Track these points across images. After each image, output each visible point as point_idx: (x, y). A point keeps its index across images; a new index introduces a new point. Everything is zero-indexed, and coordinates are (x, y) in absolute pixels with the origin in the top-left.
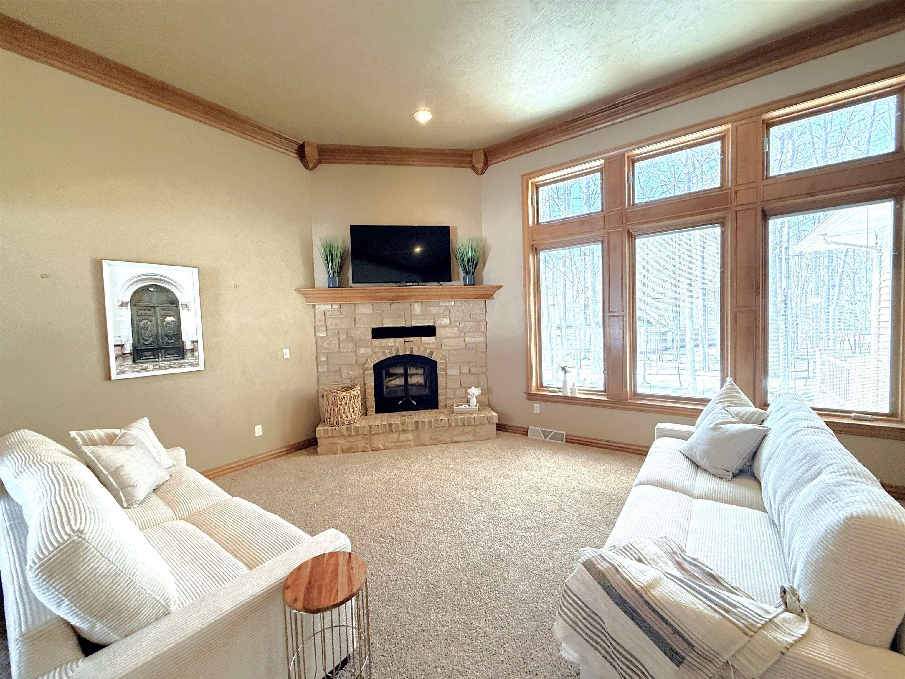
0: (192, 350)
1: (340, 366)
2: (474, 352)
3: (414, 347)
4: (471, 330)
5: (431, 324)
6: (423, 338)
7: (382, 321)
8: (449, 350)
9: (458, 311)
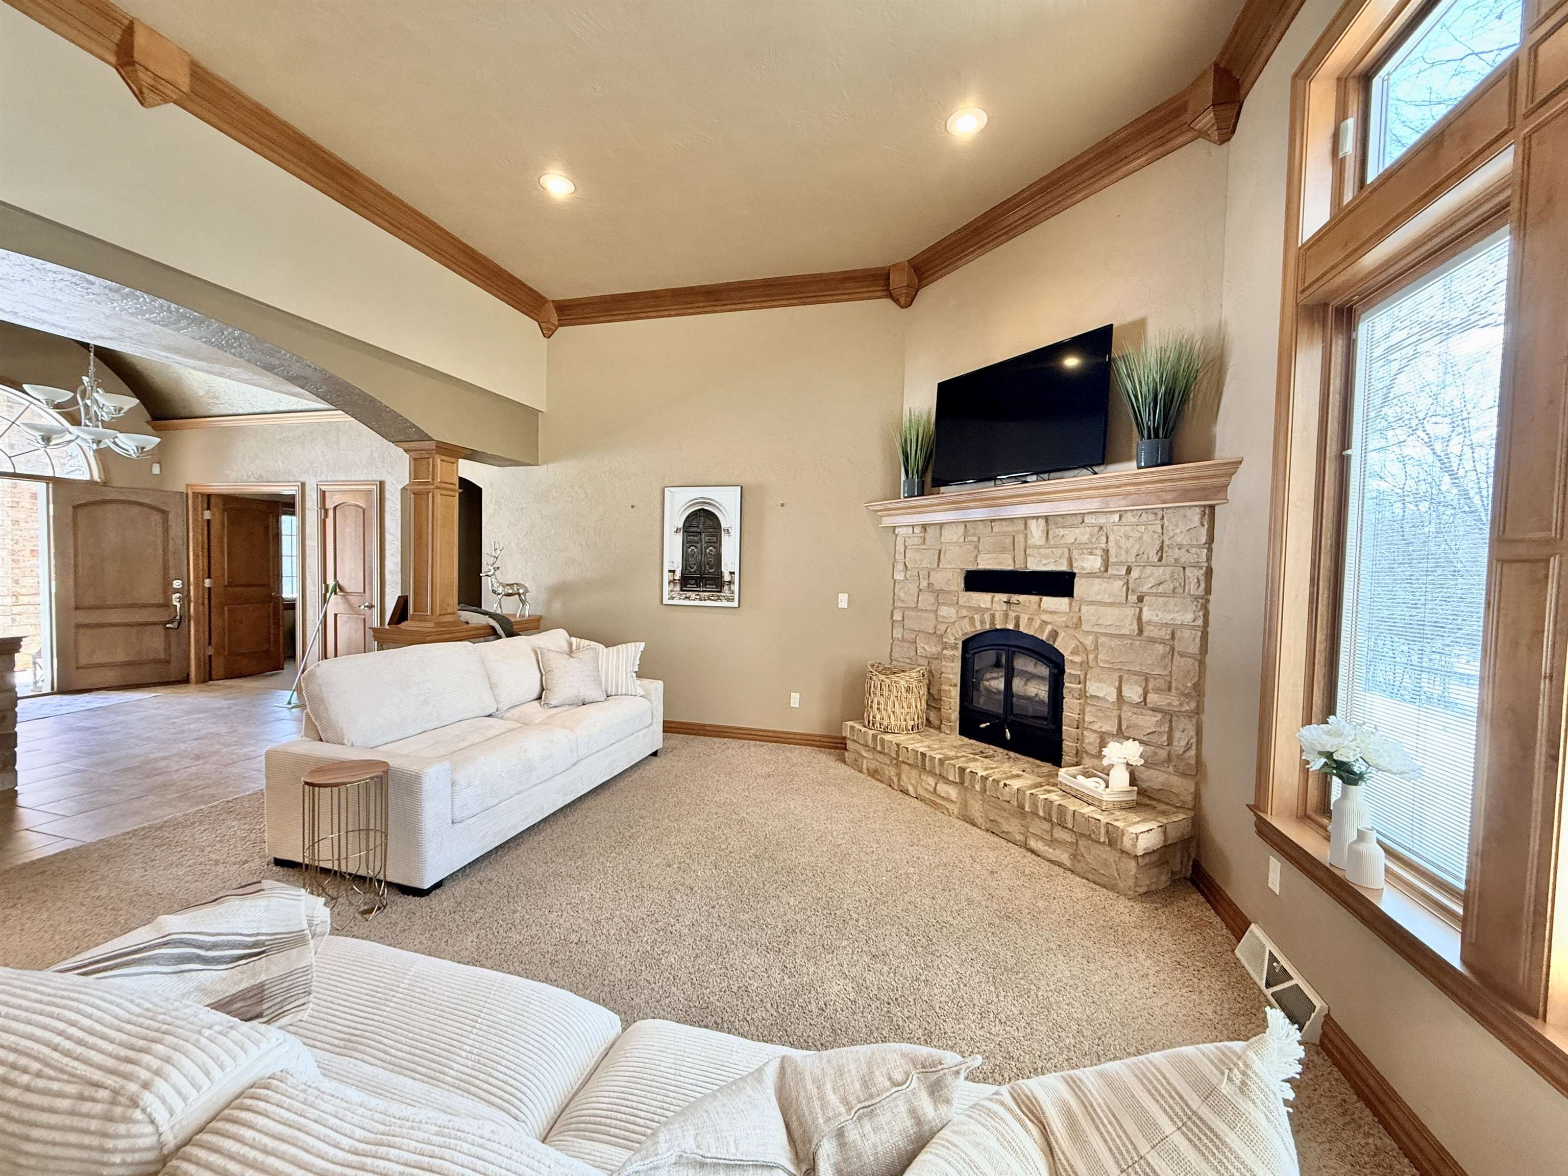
0: (730, 583)
1: (916, 633)
2: (1161, 649)
3: (1022, 616)
4: (1160, 589)
5: (1063, 567)
6: (1045, 599)
7: (977, 556)
8: (1097, 635)
9: (1128, 537)
